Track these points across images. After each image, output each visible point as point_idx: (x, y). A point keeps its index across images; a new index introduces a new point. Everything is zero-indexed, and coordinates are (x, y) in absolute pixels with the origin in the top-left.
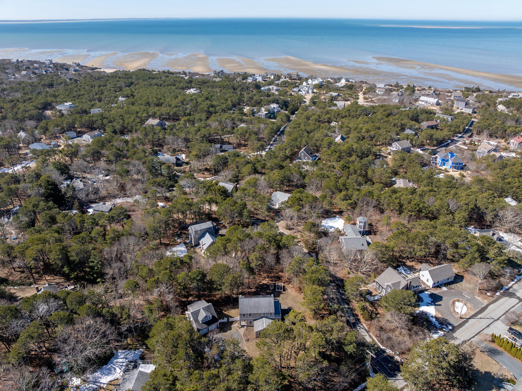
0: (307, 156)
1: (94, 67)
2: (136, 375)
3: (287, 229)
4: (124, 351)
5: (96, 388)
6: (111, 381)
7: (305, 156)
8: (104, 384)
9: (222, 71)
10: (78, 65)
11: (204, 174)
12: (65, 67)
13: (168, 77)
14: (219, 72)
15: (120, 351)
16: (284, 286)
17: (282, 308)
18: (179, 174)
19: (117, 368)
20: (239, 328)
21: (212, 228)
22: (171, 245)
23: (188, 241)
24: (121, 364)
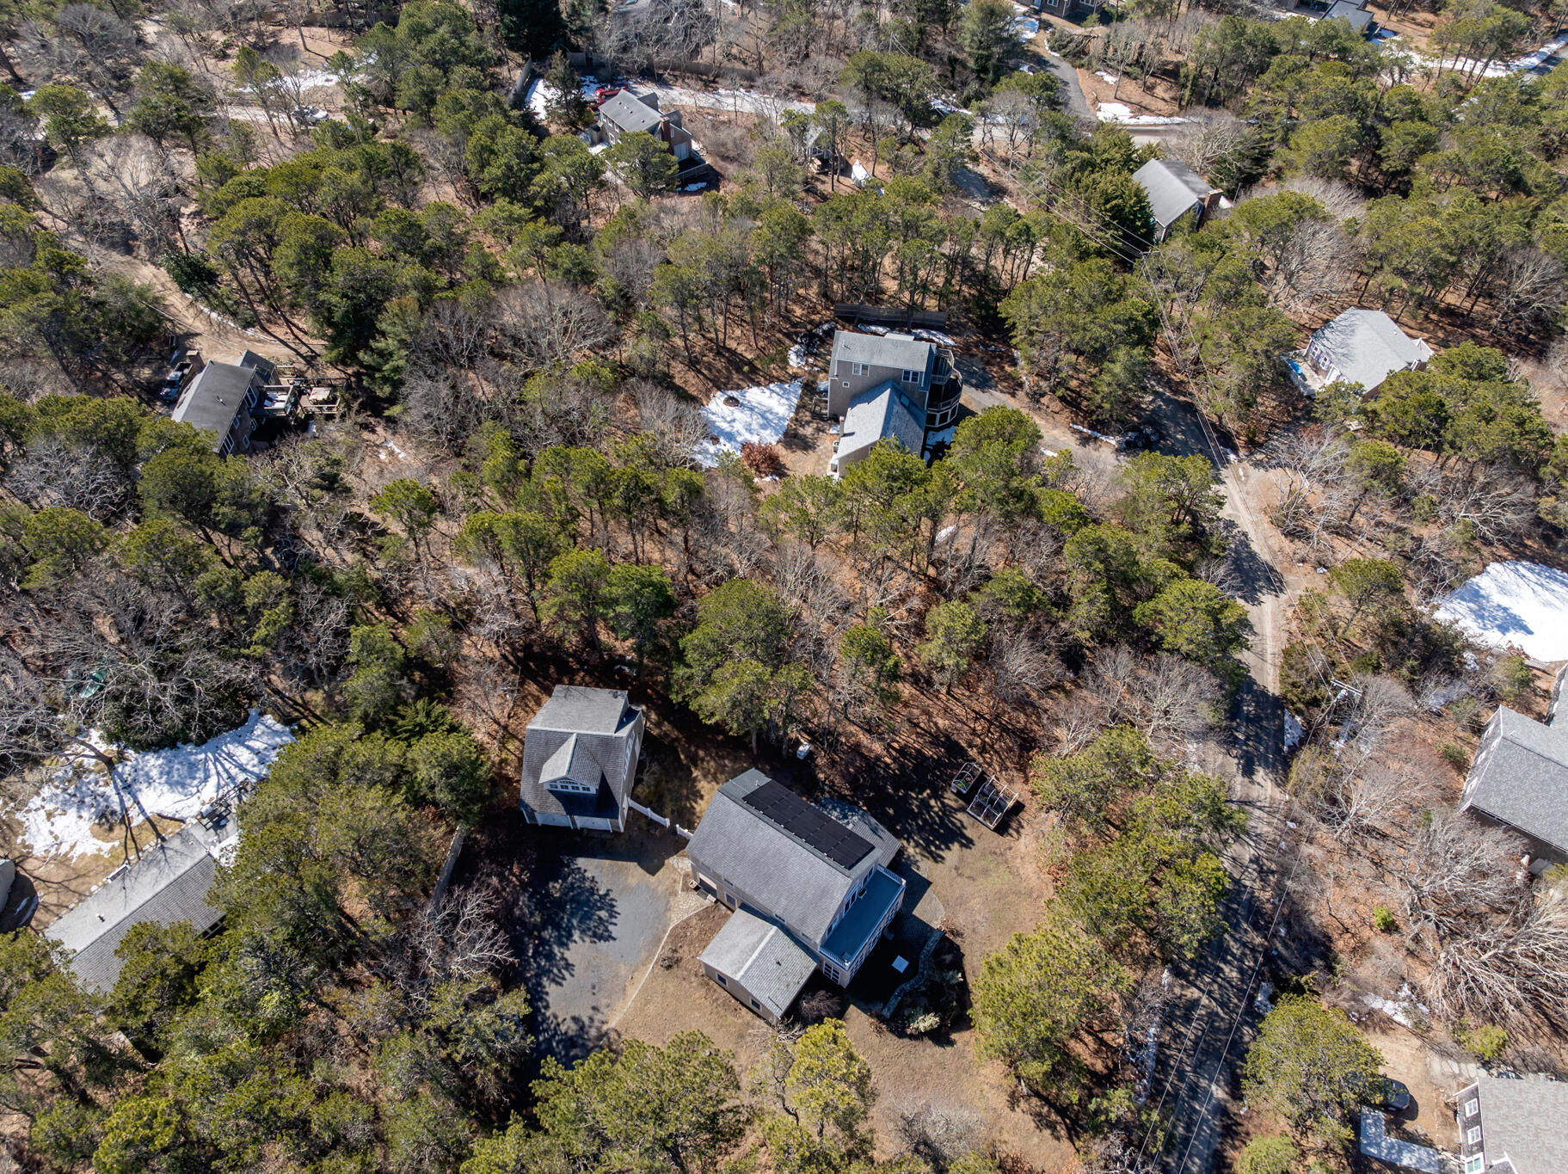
2: (189, 863)
3: (1279, 523)
4: (279, 727)
5: (113, 813)
6: (161, 815)
8: (143, 811)
11: (1149, 89)
15: (269, 719)
16: (1019, 807)
17: (916, 912)
18: (1053, 56)
19: (213, 780)
20: (686, 888)
21: (922, 381)
22: (754, 369)
23: (824, 384)
24: (234, 771)
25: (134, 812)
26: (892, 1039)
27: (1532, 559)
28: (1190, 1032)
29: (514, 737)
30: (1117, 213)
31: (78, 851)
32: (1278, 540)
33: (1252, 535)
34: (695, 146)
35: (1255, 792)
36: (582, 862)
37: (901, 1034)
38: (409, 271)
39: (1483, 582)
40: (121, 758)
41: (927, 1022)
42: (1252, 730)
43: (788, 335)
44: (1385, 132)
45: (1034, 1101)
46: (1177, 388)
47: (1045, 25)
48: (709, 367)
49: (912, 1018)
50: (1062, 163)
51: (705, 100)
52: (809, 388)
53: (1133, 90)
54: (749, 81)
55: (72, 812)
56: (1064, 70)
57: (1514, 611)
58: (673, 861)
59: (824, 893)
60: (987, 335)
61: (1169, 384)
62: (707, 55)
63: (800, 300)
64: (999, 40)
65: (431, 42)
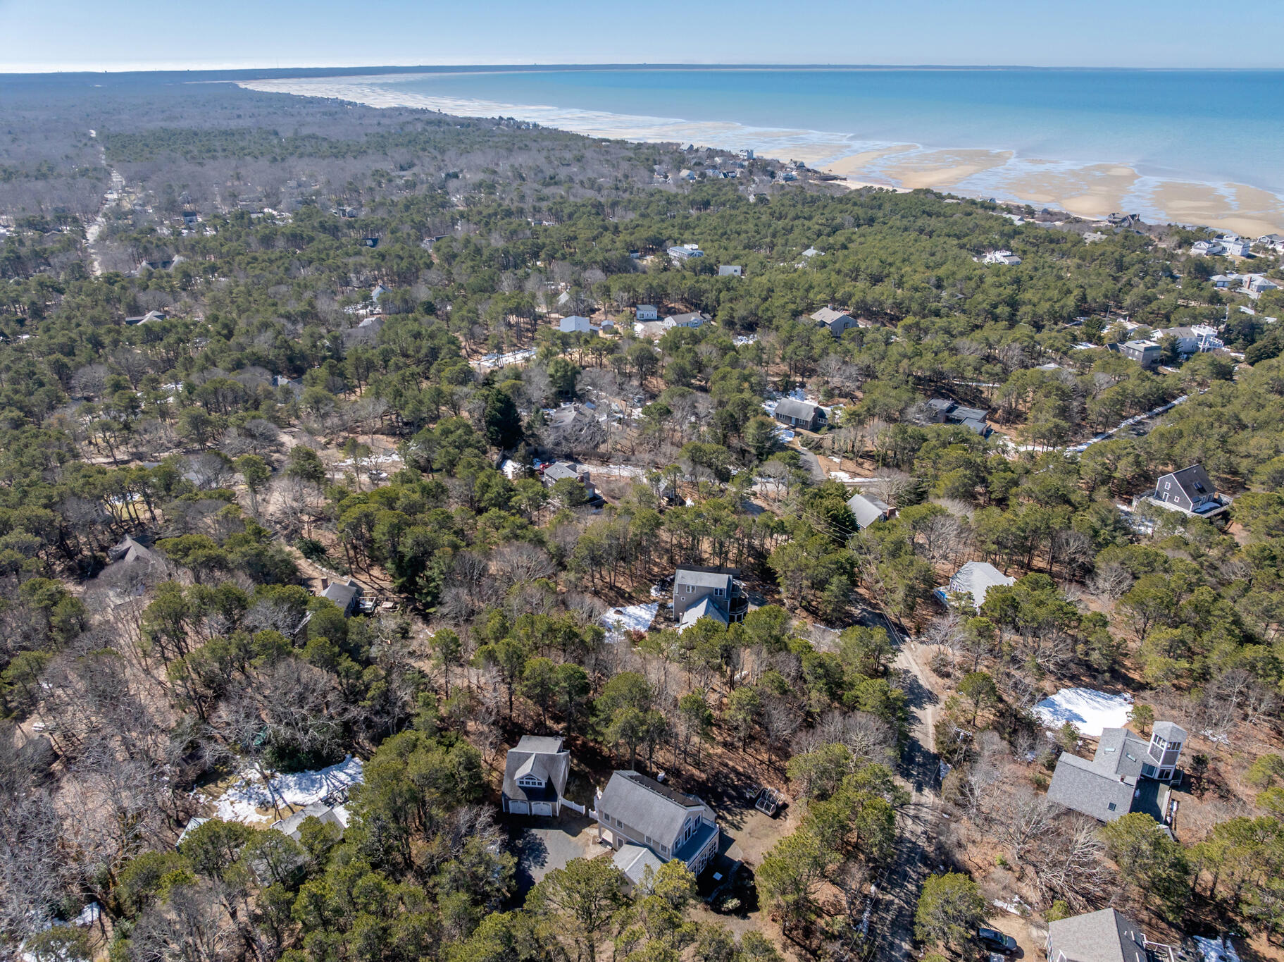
0: (1180, 494)
1: (832, 174)
3: (935, 671)
4: (362, 763)
5: (268, 802)
6: (295, 804)
7: (1173, 491)
8: (285, 802)
9: (1133, 217)
10: (800, 167)
11: (861, 465)
12: (768, 169)
13: (969, 214)
14: (1124, 220)
15: (357, 759)
16: (785, 806)
17: (726, 854)
18: (804, 449)
19: (325, 788)
20: (594, 843)
21: (725, 593)
22: (631, 597)
23: (671, 603)
24: (337, 784)
25: (280, 802)
26: (713, 914)
27: (1086, 687)
28: (889, 917)
29: (495, 770)
30: (835, 518)
31: (248, 820)
32: (935, 678)
33: (920, 676)
34: (597, 492)
35: (923, 800)
36: (534, 831)
37: (718, 911)
38: (447, 538)
39: (1056, 698)
40: (273, 776)
41: (733, 903)
42: (921, 770)
43: (650, 581)
44: (990, 478)
45: (797, 948)
46: (875, 606)
47: (798, 434)
48: (606, 595)
49: (724, 901)
50: (803, 495)
51: (603, 470)
52: (663, 606)
53: (850, 465)
54: (627, 461)
55: (245, 802)
56: (810, 456)
57: (1076, 711)
58: (587, 830)
59: (673, 820)
60: (764, 581)
61: (870, 604)
62: (603, 448)
63: (656, 564)
64: (768, 439)
65: (451, 438)
